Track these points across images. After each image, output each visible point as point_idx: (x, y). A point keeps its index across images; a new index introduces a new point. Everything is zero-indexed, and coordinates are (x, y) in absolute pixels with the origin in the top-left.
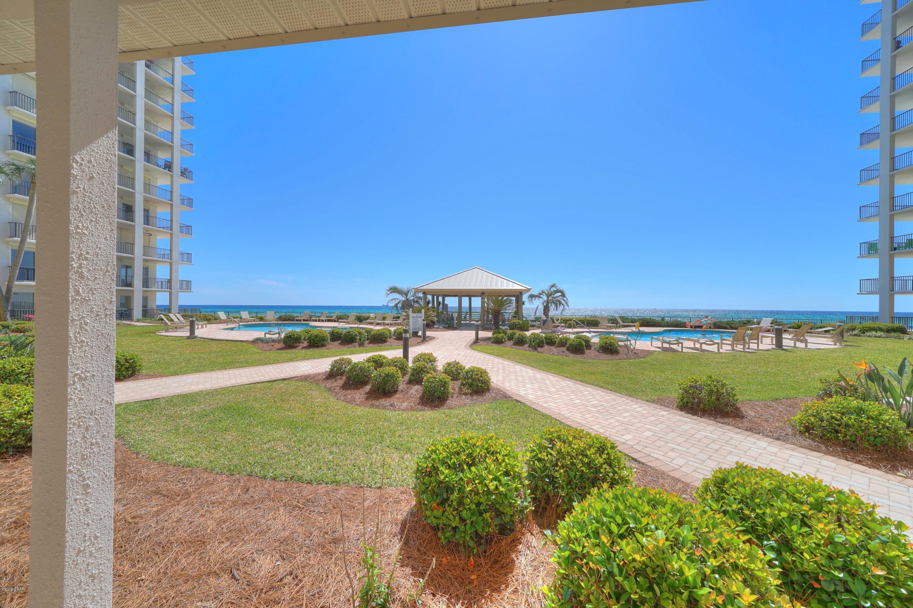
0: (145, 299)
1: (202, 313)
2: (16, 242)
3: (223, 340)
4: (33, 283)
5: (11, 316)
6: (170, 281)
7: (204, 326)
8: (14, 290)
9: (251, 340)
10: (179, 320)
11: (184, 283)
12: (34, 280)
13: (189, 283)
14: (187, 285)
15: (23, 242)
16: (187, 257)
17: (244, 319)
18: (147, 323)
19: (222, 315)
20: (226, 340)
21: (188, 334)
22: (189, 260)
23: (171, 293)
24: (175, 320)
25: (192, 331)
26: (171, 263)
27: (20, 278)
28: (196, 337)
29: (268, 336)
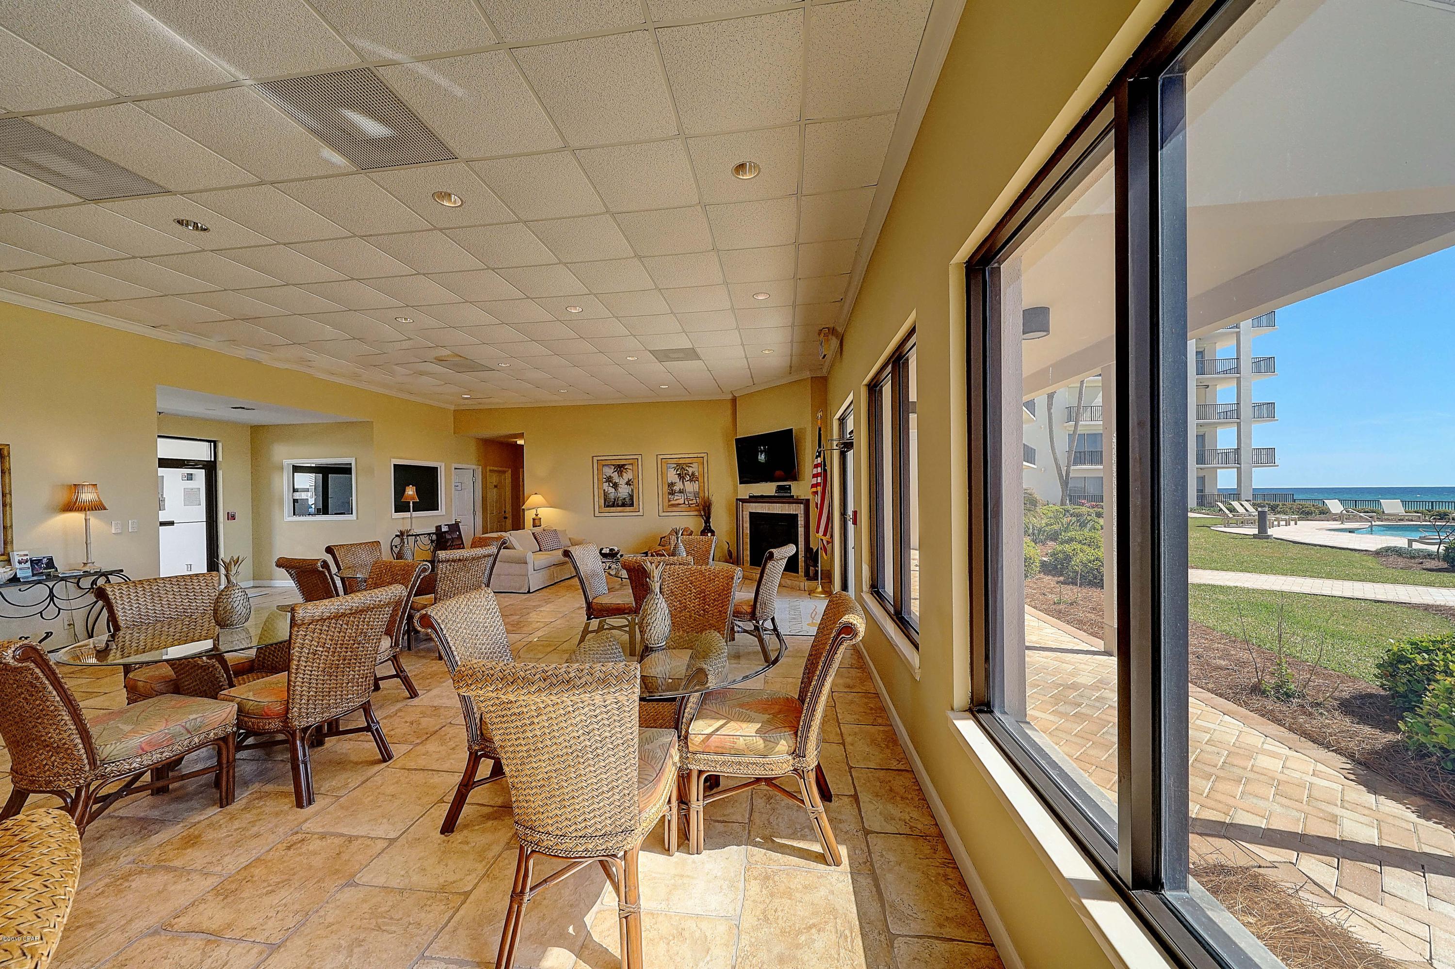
0: (1201, 480)
1: (1297, 502)
2: (1070, 426)
3: (1315, 545)
4: (1101, 467)
5: (1070, 501)
6: (1238, 451)
7: (1292, 523)
8: (1071, 475)
9: (1374, 549)
10: (1247, 510)
11: (1263, 452)
12: (1102, 463)
13: (1271, 452)
14: (1267, 456)
15: (1076, 426)
16: (1267, 410)
17: (1388, 515)
18: (1203, 514)
19: (1335, 506)
20: (1320, 546)
21: (1256, 531)
22: (1272, 416)
23: (1239, 470)
24: (1241, 510)
25: (1262, 528)
26: (1239, 425)
27: (1075, 464)
28: (1268, 537)
29: (1416, 546)
